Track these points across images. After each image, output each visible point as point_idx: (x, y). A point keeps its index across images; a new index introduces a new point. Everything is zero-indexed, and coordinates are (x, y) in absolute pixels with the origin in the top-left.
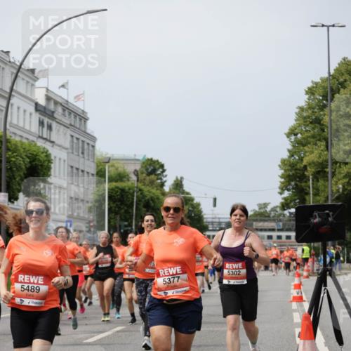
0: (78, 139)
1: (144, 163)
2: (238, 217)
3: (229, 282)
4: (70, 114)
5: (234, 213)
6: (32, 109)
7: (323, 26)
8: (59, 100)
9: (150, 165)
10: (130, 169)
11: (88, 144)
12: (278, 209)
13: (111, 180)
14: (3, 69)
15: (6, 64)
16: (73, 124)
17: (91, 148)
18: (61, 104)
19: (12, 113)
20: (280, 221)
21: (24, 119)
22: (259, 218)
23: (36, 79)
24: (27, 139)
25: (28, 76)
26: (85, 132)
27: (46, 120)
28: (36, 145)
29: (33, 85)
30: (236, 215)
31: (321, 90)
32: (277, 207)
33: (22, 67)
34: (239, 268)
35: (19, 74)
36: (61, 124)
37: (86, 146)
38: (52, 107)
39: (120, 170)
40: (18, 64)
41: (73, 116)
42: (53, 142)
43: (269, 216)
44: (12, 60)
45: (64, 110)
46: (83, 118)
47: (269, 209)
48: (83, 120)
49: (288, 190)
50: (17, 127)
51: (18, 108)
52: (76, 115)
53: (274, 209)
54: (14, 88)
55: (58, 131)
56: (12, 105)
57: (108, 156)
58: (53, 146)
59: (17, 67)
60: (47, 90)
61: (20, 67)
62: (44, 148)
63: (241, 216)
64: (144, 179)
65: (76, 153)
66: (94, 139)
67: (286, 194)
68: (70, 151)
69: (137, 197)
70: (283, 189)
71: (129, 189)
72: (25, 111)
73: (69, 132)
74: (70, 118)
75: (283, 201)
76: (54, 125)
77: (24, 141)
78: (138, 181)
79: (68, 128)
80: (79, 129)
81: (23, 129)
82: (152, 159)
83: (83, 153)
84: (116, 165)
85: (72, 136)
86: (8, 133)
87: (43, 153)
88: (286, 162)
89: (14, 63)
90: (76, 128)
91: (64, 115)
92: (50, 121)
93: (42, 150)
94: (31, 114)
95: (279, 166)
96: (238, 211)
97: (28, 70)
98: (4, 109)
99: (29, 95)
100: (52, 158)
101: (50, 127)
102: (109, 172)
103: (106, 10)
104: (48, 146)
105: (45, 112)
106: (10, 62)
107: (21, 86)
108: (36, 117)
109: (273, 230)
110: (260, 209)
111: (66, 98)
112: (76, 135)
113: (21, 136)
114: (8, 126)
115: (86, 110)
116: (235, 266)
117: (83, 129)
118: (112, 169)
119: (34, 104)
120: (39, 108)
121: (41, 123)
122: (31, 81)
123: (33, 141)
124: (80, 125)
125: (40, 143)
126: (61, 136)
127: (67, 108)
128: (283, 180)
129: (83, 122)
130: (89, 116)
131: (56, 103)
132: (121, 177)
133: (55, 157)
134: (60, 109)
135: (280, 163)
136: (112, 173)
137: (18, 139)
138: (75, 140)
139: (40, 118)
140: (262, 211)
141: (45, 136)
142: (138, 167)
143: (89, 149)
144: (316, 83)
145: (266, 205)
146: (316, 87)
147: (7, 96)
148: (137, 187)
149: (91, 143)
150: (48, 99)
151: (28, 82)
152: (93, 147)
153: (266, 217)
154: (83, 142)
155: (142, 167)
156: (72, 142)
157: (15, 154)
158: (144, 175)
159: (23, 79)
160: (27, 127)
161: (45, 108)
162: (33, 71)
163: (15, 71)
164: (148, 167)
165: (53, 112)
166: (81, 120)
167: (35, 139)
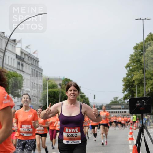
0: (35, 70)
1: (63, 80)
2: (72, 92)
3: (68, 142)
4: (31, 59)
5: (70, 89)
6: (14, 57)
7: (141, 19)
8: (26, 53)
9: (66, 81)
10: (58, 83)
11: (39, 72)
12: (122, 100)
13: (49, 88)
14: (2, 40)
15: (3, 38)
16: (32, 63)
17: (40, 74)
18: (27, 55)
19: (6, 59)
20: (123, 105)
21: (11, 62)
22: (114, 104)
23: (16, 44)
24: (13, 70)
25: (12, 43)
26: (38, 67)
27: (21, 62)
28: (16, 73)
29: (15, 47)
30: (71, 91)
31: (140, 47)
32: (122, 99)
33: (10, 39)
34: (76, 132)
35: (9, 42)
36: (27, 64)
37: (38, 73)
38: (23, 56)
39: (54, 83)
40: (8, 37)
41: (32, 60)
42: (24, 72)
43: (118, 103)
44: (5, 36)
45: (28, 58)
46: (37, 61)
47: (118, 100)
48: (37, 62)
49: (127, 91)
50: (8, 65)
51: (9, 57)
52: (34, 59)
53: (120, 100)
54: (7, 48)
55: (26, 67)
56: (6, 55)
57: (48, 77)
58: (24, 73)
59: (8, 39)
60: (21, 49)
61: (9, 39)
62: (20, 74)
63: (75, 91)
64: (64, 87)
65: (34, 76)
66: (41, 70)
67: (126, 93)
68: (31, 75)
69: (61, 95)
70: (124, 91)
71: (58, 92)
72: (11, 58)
73: (31, 67)
74: (31, 61)
75: (124, 96)
76: (24, 64)
77: (12, 71)
78: (61, 88)
79: (30, 65)
80: (35, 66)
81: (11, 66)
82: (67, 79)
83: (37, 76)
84: (52, 81)
85: (32, 69)
86: (4, 68)
87: (19, 76)
88: (125, 79)
89: (6, 37)
90: (34, 65)
91: (29, 60)
92: (22, 62)
93: (19, 75)
94: (14, 60)
95: (123, 81)
96: (72, 88)
97: (13, 40)
98: (2, 58)
99: (13, 51)
100: (24, 78)
101: (22, 65)
102: (48, 84)
103: (46, 13)
104: (22, 73)
105: (20, 59)
106: (5, 37)
107: (9, 47)
108: (16, 61)
109: (120, 109)
110: (114, 99)
111: (29, 52)
112: (34, 68)
113: (10, 69)
114: (4, 65)
115: (38, 58)
116: (73, 130)
117: (37, 66)
118: (50, 83)
119: (15, 55)
120: (17, 57)
121: (19, 63)
122: (14, 45)
123: (15, 71)
124: (36, 64)
125: (18, 72)
126: (27, 69)
127: (30, 57)
128: (124, 87)
129: (37, 63)
130: (39, 60)
131: (25, 54)
132: (53, 86)
133: (25, 78)
134: (27, 57)
135: (123, 79)
136: (50, 85)
137: (8, 70)
138: (33, 71)
139: (18, 61)
140: (115, 100)
141: (20, 69)
142: (61, 82)
143: (39, 74)
144: (138, 44)
145: (117, 98)
146: (138, 46)
147: (3, 51)
148: (61, 91)
149: (41, 72)
150: (22, 53)
151: (12, 46)
152: (41, 73)
153: (117, 103)
154: (37, 71)
155: (63, 82)
156: (32, 71)
157: (7, 77)
158: (64, 86)
159: (10, 44)
160: (13, 65)
161: (20, 57)
162: (15, 41)
163: (7, 41)
164: (65, 82)
165: (24, 59)
166: (36, 62)
167: (16, 70)
